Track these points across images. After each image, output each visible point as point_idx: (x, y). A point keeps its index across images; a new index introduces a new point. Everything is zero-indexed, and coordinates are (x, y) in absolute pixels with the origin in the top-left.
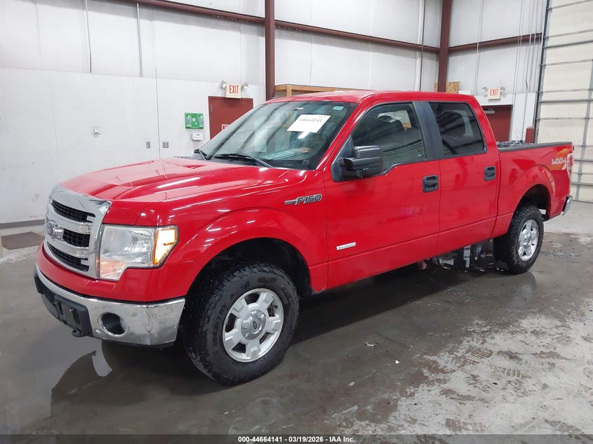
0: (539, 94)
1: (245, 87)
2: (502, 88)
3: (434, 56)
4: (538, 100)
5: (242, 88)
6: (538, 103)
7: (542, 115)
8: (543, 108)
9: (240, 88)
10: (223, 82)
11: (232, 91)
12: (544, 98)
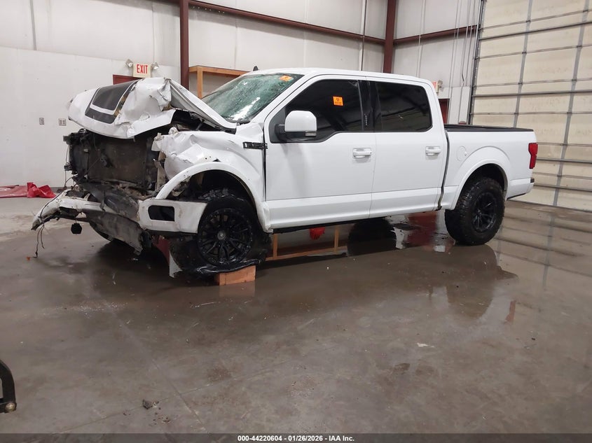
0: (473, 88)
1: (156, 68)
2: (440, 82)
3: (380, 48)
4: (472, 94)
5: (152, 69)
6: (472, 98)
7: (476, 110)
8: (477, 102)
9: (149, 68)
10: (129, 61)
11: (139, 71)
12: (478, 92)
